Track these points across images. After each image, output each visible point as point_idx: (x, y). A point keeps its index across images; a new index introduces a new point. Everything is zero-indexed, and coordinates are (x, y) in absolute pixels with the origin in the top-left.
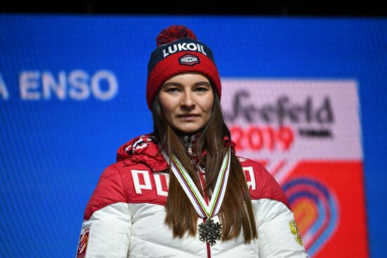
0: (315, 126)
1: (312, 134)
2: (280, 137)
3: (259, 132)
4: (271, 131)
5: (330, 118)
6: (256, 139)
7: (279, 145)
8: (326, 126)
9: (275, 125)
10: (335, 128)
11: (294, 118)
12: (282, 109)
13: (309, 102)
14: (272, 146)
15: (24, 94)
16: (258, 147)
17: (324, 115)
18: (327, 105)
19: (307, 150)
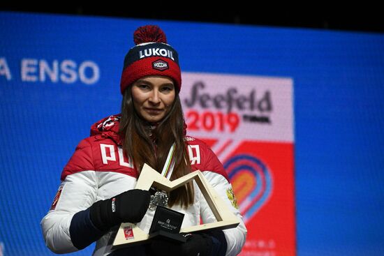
0: (257, 113)
1: (254, 119)
2: (229, 121)
3: (212, 116)
4: (221, 116)
5: (269, 108)
6: (209, 122)
7: (227, 127)
8: (265, 114)
9: (224, 111)
10: (272, 116)
11: (240, 107)
12: (231, 98)
13: (252, 94)
14: (222, 128)
15: (24, 77)
16: (211, 128)
17: (264, 105)
18: (267, 97)
19: (249, 132)
